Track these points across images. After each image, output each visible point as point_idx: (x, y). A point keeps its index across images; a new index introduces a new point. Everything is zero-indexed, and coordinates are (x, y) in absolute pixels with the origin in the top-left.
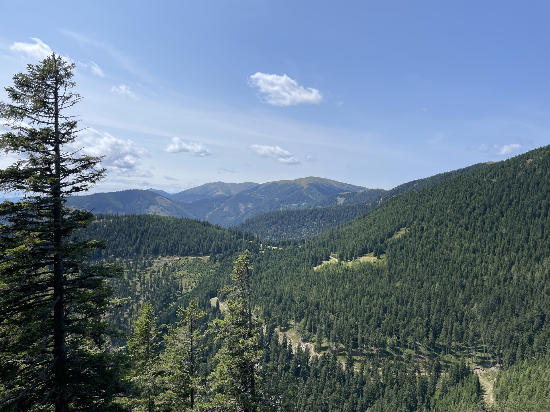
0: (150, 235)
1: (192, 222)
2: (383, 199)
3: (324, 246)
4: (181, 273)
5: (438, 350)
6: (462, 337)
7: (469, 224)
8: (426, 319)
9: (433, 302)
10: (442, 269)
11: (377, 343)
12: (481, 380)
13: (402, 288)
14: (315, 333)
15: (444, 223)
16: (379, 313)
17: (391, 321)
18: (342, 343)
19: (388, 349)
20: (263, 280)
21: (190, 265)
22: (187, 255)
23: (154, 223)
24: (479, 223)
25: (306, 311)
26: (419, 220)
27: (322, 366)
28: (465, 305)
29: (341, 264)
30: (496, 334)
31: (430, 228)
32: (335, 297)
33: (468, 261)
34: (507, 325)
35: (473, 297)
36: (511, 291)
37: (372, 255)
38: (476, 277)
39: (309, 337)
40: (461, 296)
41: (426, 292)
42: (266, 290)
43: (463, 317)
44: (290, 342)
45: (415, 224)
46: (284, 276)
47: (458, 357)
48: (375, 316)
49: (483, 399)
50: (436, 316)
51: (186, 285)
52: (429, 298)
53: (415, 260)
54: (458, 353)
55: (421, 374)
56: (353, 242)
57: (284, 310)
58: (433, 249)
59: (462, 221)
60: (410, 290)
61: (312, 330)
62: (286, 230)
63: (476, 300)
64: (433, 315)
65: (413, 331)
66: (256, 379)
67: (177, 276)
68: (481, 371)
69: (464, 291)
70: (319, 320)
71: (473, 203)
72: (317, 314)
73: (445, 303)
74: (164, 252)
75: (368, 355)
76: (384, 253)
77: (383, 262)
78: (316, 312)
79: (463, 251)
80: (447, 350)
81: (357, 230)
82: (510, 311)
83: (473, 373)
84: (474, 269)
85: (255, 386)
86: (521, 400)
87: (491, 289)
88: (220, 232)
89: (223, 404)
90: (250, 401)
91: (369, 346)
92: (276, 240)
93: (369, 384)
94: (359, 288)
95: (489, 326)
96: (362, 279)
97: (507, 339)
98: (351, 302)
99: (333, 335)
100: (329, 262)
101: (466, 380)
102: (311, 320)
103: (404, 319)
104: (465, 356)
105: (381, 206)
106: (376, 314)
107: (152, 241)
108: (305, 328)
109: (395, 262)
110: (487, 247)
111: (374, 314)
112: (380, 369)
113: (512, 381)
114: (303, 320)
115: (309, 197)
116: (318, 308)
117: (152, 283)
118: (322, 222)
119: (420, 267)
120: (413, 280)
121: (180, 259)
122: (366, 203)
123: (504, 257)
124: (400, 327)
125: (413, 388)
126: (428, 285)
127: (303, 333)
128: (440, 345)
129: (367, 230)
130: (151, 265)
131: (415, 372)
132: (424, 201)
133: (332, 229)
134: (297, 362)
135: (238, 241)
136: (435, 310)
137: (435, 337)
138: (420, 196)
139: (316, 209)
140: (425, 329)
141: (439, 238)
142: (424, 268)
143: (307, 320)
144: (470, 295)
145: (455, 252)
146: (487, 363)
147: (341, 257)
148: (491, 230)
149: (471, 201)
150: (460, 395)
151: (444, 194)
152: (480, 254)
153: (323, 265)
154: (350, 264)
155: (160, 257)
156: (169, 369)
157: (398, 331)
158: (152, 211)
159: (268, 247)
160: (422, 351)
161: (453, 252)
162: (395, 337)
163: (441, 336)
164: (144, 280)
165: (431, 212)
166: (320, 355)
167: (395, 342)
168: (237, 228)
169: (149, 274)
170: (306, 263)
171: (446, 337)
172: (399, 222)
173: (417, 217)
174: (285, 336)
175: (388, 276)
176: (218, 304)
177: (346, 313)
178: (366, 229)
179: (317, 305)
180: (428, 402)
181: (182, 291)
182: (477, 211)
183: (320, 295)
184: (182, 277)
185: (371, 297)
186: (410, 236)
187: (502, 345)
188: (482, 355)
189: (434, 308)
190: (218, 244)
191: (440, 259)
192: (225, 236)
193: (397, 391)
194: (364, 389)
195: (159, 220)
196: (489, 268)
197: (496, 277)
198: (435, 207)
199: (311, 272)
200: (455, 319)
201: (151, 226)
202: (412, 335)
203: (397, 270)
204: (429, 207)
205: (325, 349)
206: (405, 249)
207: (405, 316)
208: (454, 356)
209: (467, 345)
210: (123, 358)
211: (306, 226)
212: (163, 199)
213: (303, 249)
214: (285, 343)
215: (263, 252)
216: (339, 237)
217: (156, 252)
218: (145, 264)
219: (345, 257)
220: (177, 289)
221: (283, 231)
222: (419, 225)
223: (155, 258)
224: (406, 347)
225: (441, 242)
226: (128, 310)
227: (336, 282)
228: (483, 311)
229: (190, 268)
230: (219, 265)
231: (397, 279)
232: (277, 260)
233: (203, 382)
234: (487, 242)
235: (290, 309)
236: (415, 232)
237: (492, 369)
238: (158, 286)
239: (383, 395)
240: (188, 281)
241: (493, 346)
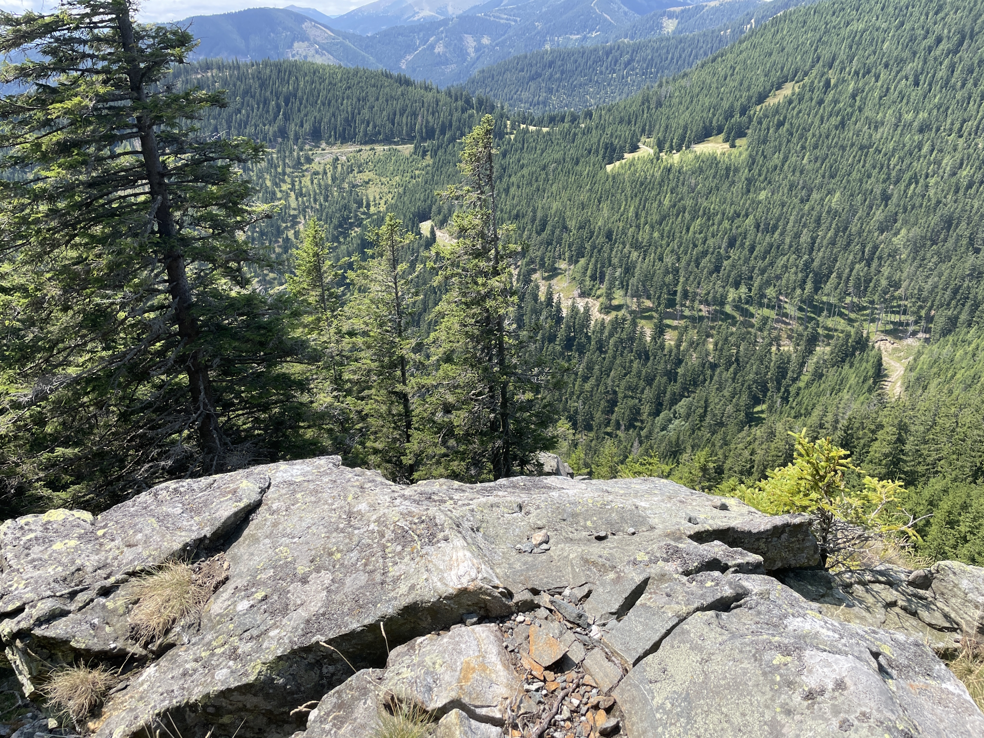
0: (301, 104)
1: (375, 76)
2: (757, 22)
3: (629, 123)
4: (365, 176)
5: (818, 310)
6: (866, 288)
7: (921, 73)
8: (806, 257)
9: (823, 227)
10: (852, 165)
11: (710, 298)
12: (885, 359)
13: (769, 203)
14: (602, 282)
15: (873, 70)
16: (720, 248)
17: (741, 262)
18: (649, 298)
19: (728, 309)
20: (513, 190)
21: (379, 161)
22: (372, 142)
23: (307, 78)
24: (942, 73)
25: (588, 246)
26: (824, 66)
27: (611, 335)
28: (882, 232)
29: (658, 159)
30: (930, 283)
31: (844, 81)
32: (643, 220)
33: (906, 148)
34: (953, 267)
35: (901, 217)
36: (976, 207)
37: (721, 140)
38: (915, 179)
39: (591, 289)
40: (879, 215)
41: (813, 209)
42: (518, 208)
43: (874, 253)
44: (559, 298)
45: (814, 75)
46: (550, 182)
47: (851, 321)
48: (713, 253)
49: (882, 388)
50: (824, 252)
51: (375, 198)
52: (818, 221)
53: (803, 148)
54: (853, 316)
55: (782, 348)
56: (687, 113)
57: (549, 243)
58: (843, 124)
59: (909, 68)
60: (783, 206)
61: (597, 277)
62: (557, 91)
63: (905, 222)
64: (819, 250)
65: (778, 277)
66: (507, 343)
67: (358, 181)
68: (888, 344)
69: (886, 205)
70: (610, 261)
71: (938, 29)
72: (608, 251)
73: (846, 228)
74: (330, 136)
75: (693, 319)
76: (745, 135)
77: (740, 154)
78: (607, 247)
79: (900, 129)
80: (832, 310)
81: (698, 90)
82: (965, 243)
83: (873, 347)
84: (915, 164)
85: (506, 352)
86: (950, 392)
87: (939, 202)
88: (429, 96)
89: (454, 378)
90: (498, 374)
91: (696, 304)
92: (537, 112)
93: (690, 364)
94: (689, 202)
95: (921, 269)
96: (696, 185)
97: (949, 292)
98: (671, 228)
99: (633, 285)
100: (636, 155)
101: (858, 357)
102: (597, 261)
103: (764, 258)
104: (865, 320)
105: (751, 36)
106: (714, 249)
107: (306, 115)
108: (584, 273)
109: (763, 152)
110: (949, 121)
111: (711, 250)
112: (711, 340)
113: (942, 361)
114: (582, 261)
115: (606, 20)
116: (610, 240)
117: (315, 194)
118: (628, 74)
119: (810, 161)
120: (792, 187)
121: (360, 151)
122: (720, 31)
123: (977, 140)
124: (756, 271)
125: (763, 370)
126: (819, 196)
127: (582, 282)
128: (823, 303)
129: (717, 88)
130: (309, 160)
131: (771, 344)
132: (839, 23)
133: (648, 88)
134: (570, 328)
135: (466, 115)
136: (825, 242)
137: (817, 289)
138: (834, 13)
139: (619, 47)
140: (800, 275)
141: (857, 104)
142: (818, 164)
143: (590, 261)
144: (896, 213)
145: (883, 131)
146: (901, 331)
147: (660, 146)
148: (963, 86)
149: (935, 23)
150: (842, 382)
151: (882, 9)
152: (933, 134)
153: (624, 161)
154: (676, 157)
155: (324, 145)
156: (363, 326)
157: (751, 278)
158: (300, 52)
159: (523, 126)
160: (788, 311)
161: (880, 130)
162: (743, 289)
163: (828, 287)
164: (301, 188)
165: (851, 48)
166: (608, 318)
167: (743, 296)
168: (463, 88)
169: (309, 178)
170: (593, 158)
171: (836, 289)
172: (782, 71)
173: (822, 59)
174: (550, 287)
175: (746, 179)
176: (433, 233)
177: (659, 249)
178: (714, 86)
179: (609, 236)
180: (787, 391)
181: (368, 209)
182: (944, 46)
183: (616, 217)
184: (367, 183)
185: (709, 219)
186: (800, 100)
187: (936, 303)
188: (896, 318)
189: (824, 237)
190: (427, 122)
191: (852, 145)
192: (441, 104)
193: (735, 374)
194: (679, 370)
195: (314, 73)
196: (945, 161)
197: (954, 180)
198: (862, 36)
199: (601, 174)
200: (858, 257)
201: (302, 84)
202: (775, 286)
203: (765, 169)
204: (849, 37)
205: (618, 308)
206: (787, 126)
207: (768, 252)
208: (844, 319)
209: (872, 302)
210: (285, 301)
211: (597, 81)
212: (317, 28)
213: (589, 130)
214: (550, 299)
215: (512, 137)
216: (659, 104)
217: (316, 136)
218: (299, 158)
219: (667, 145)
220: (360, 204)
221: (551, 92)
222: (822, 76)
223: (315, 147)
224: (761, 305)
225: (860, 111)
226: (280, 240)
227: (646, 192)
228: (915, 243)
229: (380, 166)
230: (431, 162)
231: (762, 185)
232: (539, 152)
233: (418, 348)
234: (950, 111)
235: (559, 242)
236: (812, 90)
237: (910, 341)
238: (326, 200)
239: (711, 379)
240: (378, 190)
241: (920, 303)
